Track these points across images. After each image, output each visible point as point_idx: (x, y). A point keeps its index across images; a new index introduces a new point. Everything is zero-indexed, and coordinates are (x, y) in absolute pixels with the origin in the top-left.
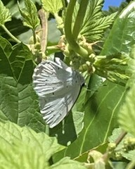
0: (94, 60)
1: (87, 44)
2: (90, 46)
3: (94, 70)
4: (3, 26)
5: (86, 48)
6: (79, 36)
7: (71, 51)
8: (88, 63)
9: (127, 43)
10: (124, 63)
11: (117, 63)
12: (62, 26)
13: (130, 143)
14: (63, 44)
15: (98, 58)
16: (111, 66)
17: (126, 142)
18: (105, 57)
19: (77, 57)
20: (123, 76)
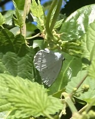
0: (61, 44)
1: (57, 34)
2: (59, 35)
3: (61, 48)
4: (2, 26)
7: (49, 38)
8: (58, 45)
9: (69, 36)
10: (78, 45)
12: (43, 25)
13: (85, 88)
14: (44, 35)
15: (63, 42)
16: (71, 46)
17: (83, 87)
20: (77, 52)
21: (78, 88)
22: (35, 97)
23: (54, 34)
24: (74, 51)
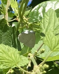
1: (26, 19)
3: (28, 27)
5: (26, 20)
6: (24, 16)
7: (21, 21)
8: (26, 25)
10: (38, 25)
11: (36, 25)
12: (18, 13)
13: (42, 50)
14: (18, 19)
15: (29, 24)
16: (34, 26)
17: (41, 50)
18: (32, 23)
19: (23, 23)
20: (38, 29)
21: (38, 51)
22: (12, 56)
23: (24, 19)
24: (36, 29)
